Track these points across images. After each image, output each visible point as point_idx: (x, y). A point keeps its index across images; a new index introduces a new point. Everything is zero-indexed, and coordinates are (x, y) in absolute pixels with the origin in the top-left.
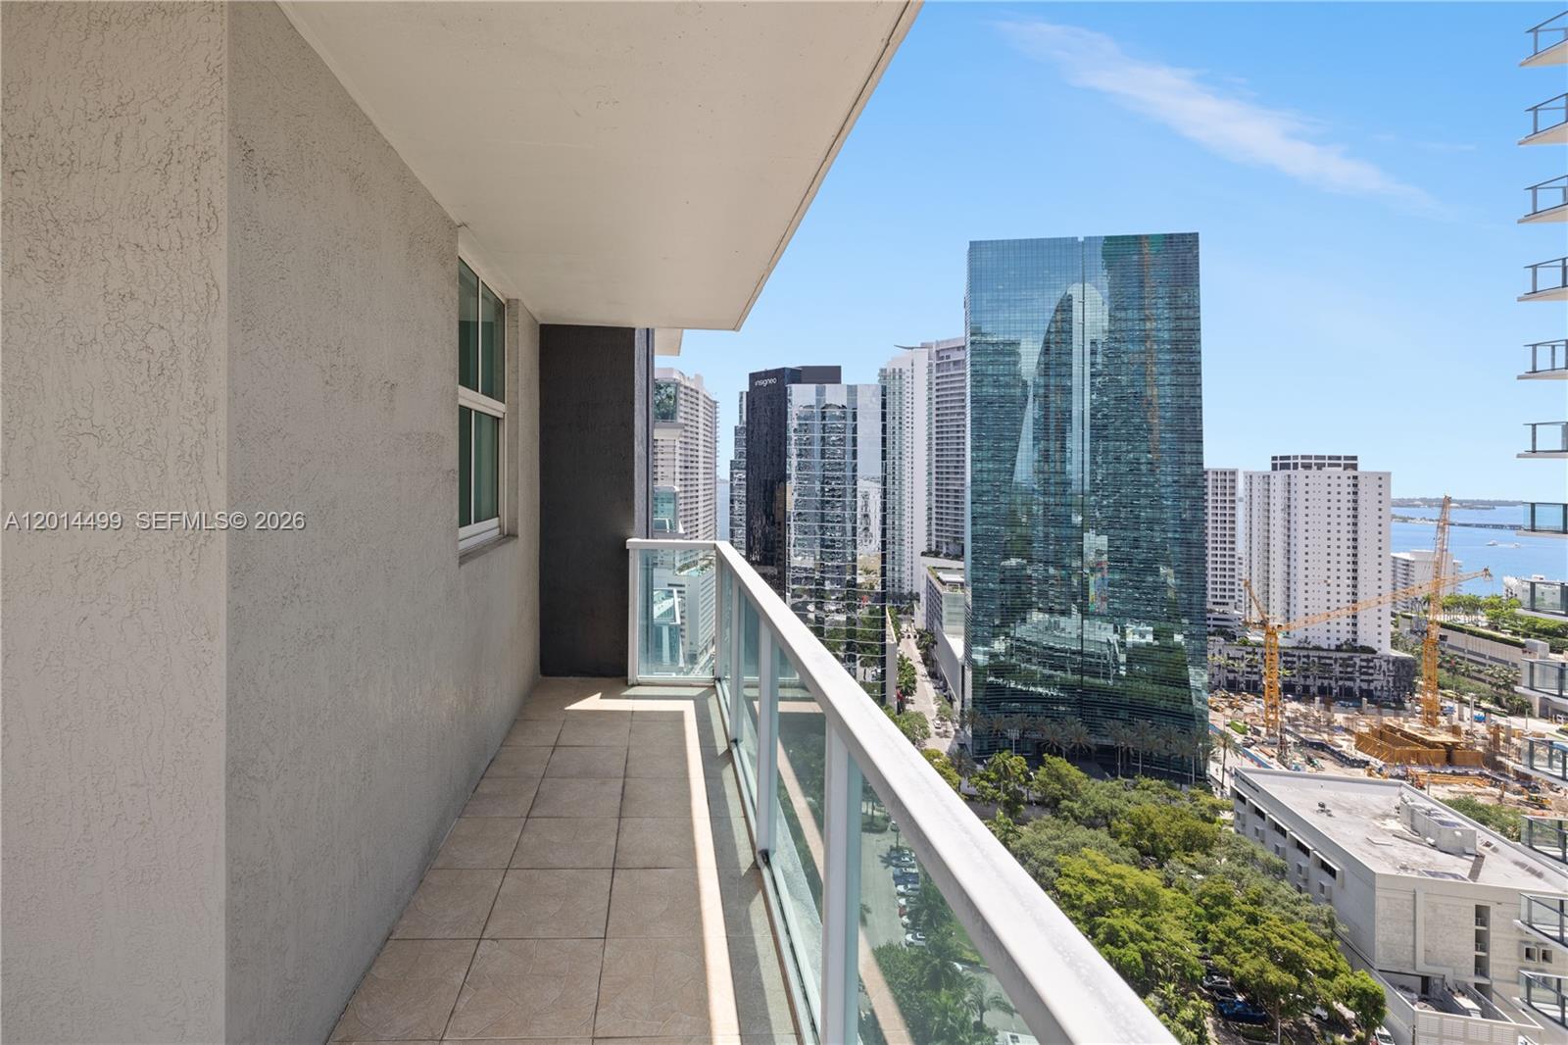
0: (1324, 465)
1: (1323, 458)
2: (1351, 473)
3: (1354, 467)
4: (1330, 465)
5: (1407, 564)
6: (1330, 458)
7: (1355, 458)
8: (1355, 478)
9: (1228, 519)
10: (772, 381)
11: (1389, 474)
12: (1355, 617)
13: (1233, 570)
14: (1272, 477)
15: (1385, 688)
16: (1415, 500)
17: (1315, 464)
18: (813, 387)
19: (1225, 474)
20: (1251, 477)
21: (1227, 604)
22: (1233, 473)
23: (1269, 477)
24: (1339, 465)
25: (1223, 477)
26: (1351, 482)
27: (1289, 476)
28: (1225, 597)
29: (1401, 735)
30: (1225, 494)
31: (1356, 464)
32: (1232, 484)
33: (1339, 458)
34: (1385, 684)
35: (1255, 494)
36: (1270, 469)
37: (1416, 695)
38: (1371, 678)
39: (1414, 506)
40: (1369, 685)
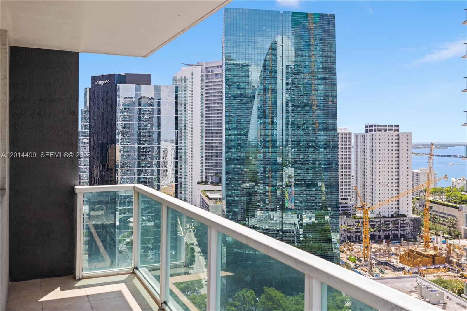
0: (386, 129)
1: (386, 126)
2: (397, 133)
3: (398, 130)
4: (389, 130)
5: (418, 174)
6: (389, 126)
7: (398, 126)
8: (398, 135)
9: (347, 157)
10: (107, 82)
11: (411, 133)
12: (398, 201)
13: (349, 182)
14: (365, 136)
15: (410, 233)
16: (420, 145)
17: (383, 129)
18: (133, 86)
19: (346, 135)
20: (357, 136)
21: (347, 199)
22: (350, 134)
23: (364, 135)
24: (392, 130)
25: (345, 136)
26: (397, 137)
27: (373, 135)
28: (346, 195)
29: (416, 253)
30: (346, 145)
31: (399, 129)
32: (349, 140)
33: (392, 126)
34: (410, 231)
35: (359, 144)
36: (365, 132)
37: (421, 234)
38: (405, 228)
39: (420, 148)
40: (404, 232)
